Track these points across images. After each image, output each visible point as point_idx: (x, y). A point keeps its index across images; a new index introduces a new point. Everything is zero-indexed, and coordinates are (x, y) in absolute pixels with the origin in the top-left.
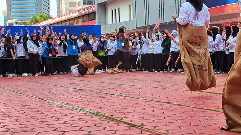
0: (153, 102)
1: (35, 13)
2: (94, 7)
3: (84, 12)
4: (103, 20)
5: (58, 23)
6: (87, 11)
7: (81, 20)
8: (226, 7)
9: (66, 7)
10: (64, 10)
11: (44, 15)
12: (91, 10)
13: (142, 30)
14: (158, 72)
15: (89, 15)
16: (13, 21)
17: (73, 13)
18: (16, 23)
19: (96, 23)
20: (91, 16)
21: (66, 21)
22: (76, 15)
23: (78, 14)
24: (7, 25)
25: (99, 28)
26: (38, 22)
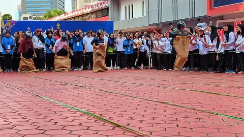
0: (148, 101)
1: (50, 8)
2: (107, 3)
3: (97, 8)
4: (116, 16)
5: (71, 18)
6: (100, 6)
7: (94, 16)
8: (241, 4)
9: (80, 2)
10: (78, 5)
11: (59, 10)
12: (104, 6)
13: (155, 26)
14: (167, 70)
15: (102, 10)
16: (28, 16)
17: (86, 9)
18: (30, 18)
19: (109, 19)
20: (104, 11)
21: (79, 16)
22: (89, 10)
23: (91, 9)
24: (22, 20)
25: (112, 24)
26: (52, 17)
